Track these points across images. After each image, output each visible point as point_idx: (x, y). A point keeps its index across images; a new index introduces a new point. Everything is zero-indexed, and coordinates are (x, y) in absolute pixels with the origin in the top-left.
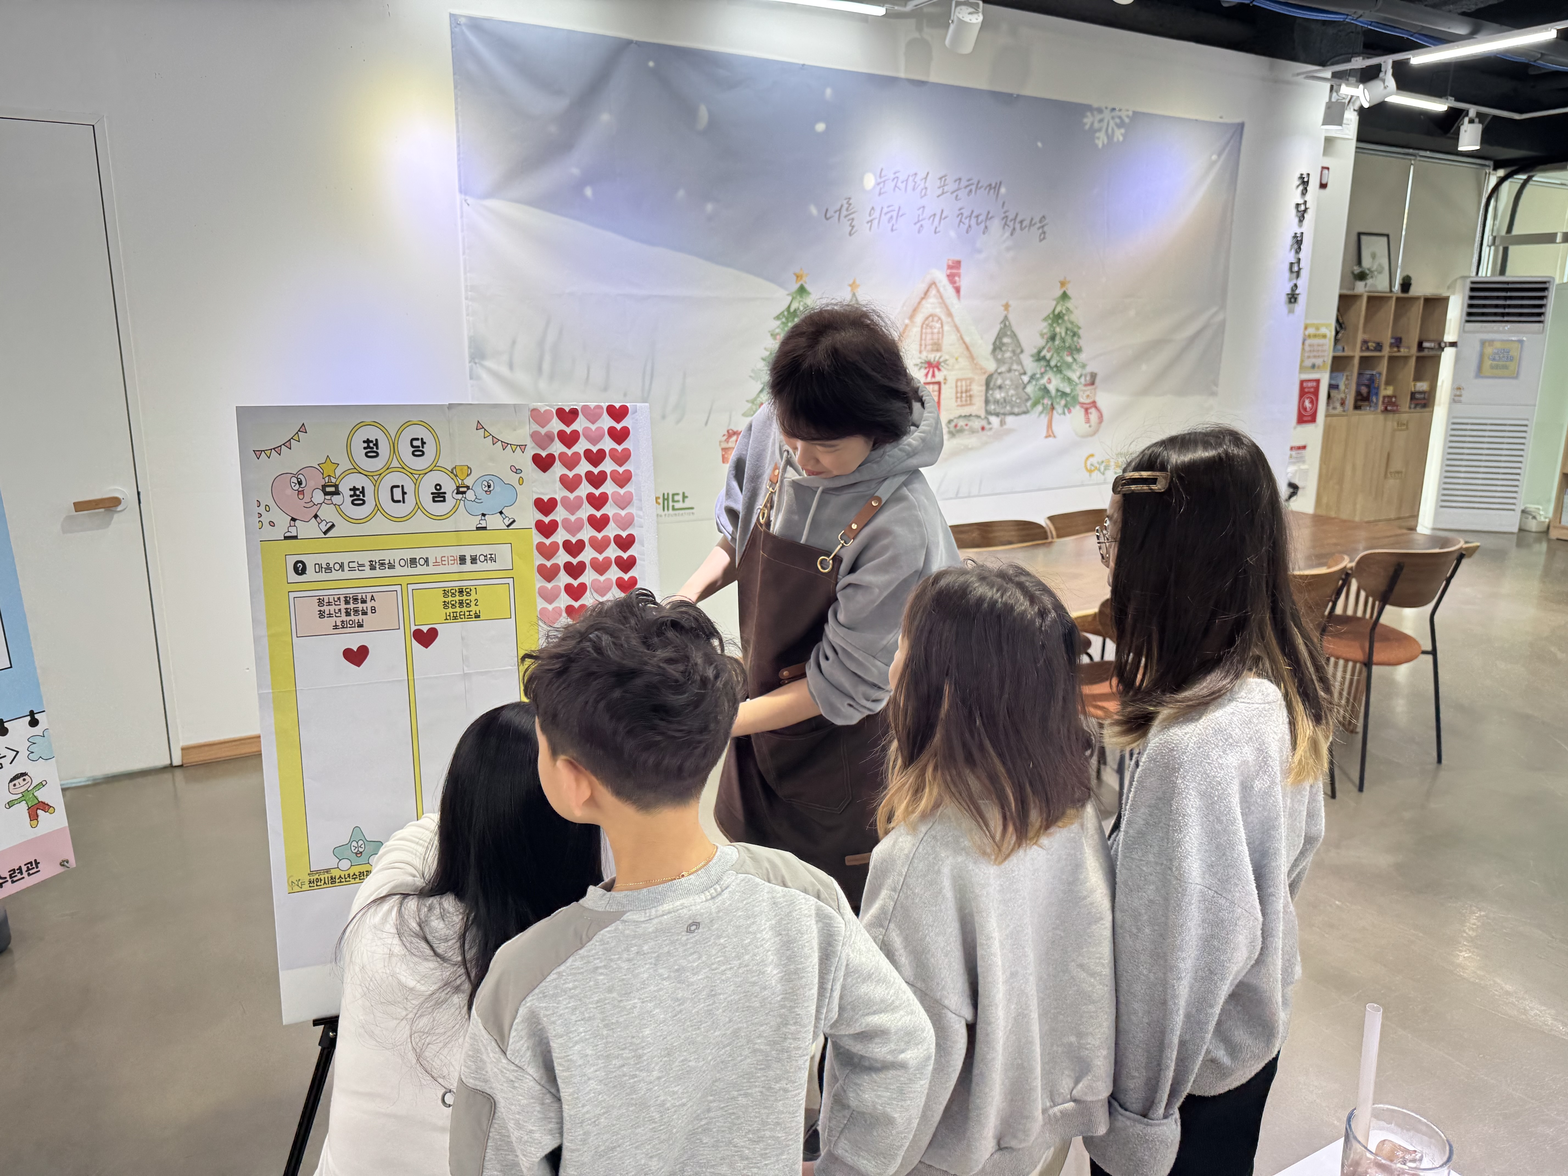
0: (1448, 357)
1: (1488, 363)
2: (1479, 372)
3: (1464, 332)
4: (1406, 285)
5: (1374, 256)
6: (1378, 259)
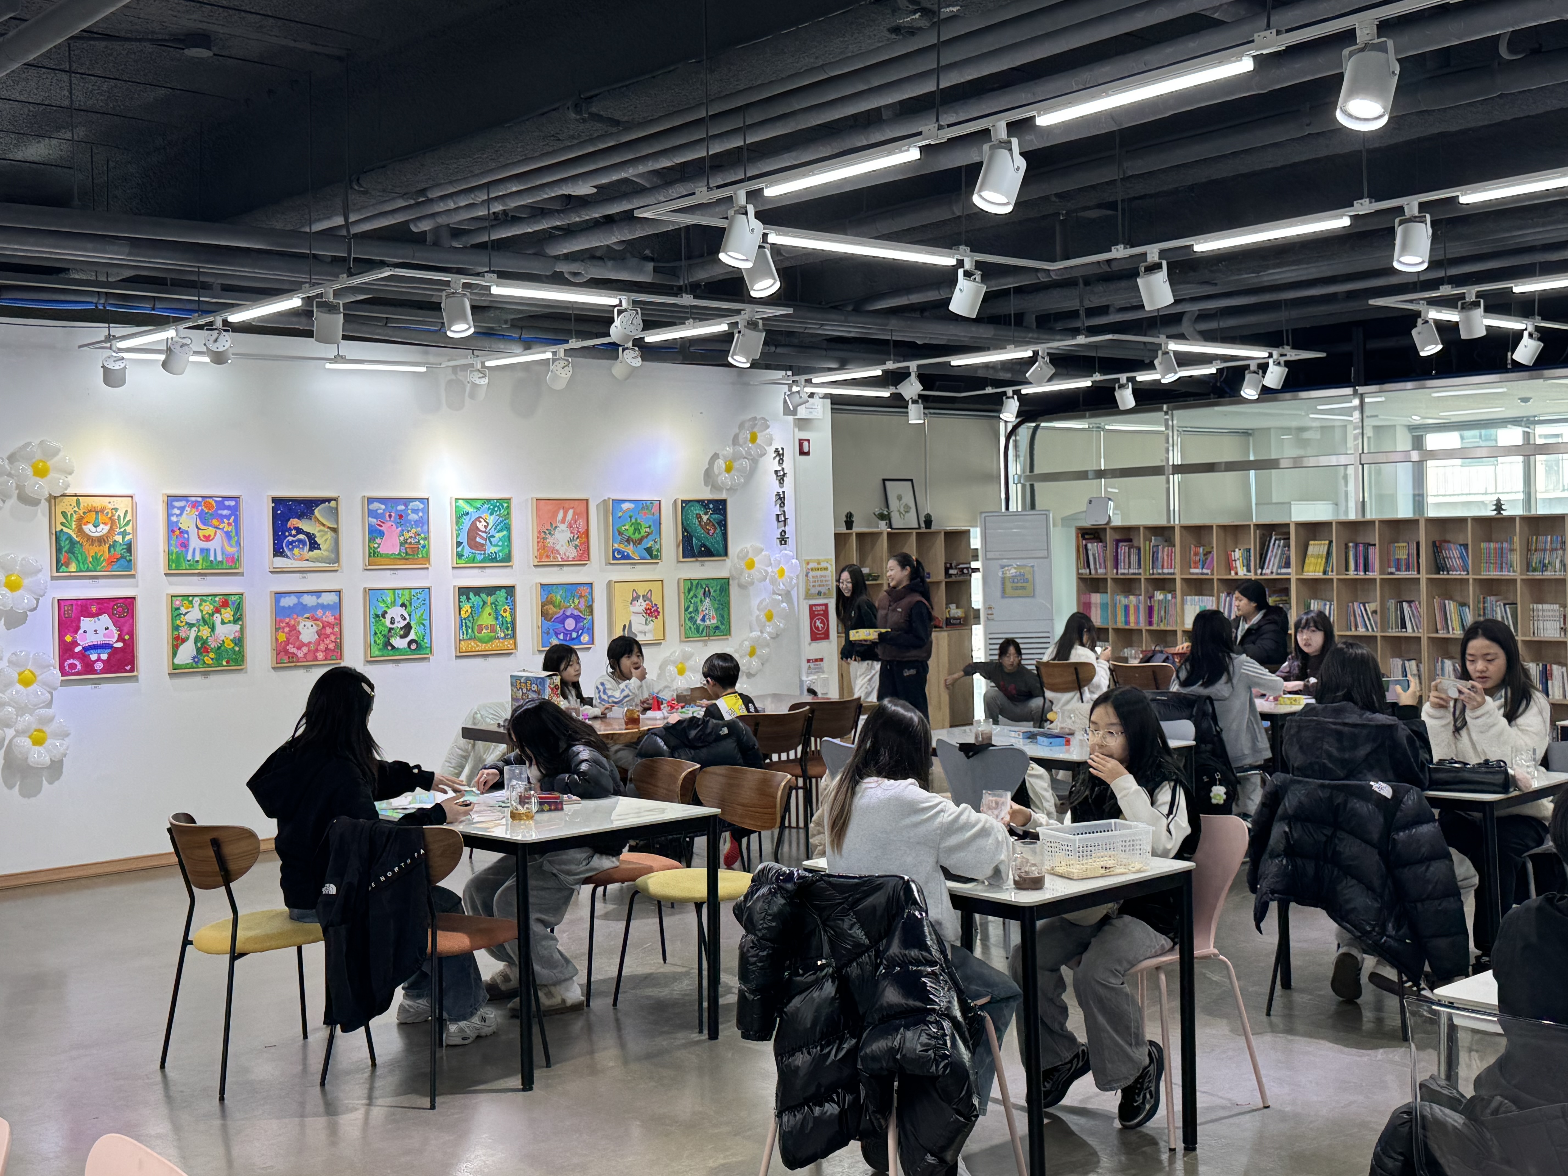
0: (977, 580)
1: (1009, 585)
2: (1004, 595)
3: (986, 559)
4: (928, 522)
5: (900, 498)
6: (904, 501)
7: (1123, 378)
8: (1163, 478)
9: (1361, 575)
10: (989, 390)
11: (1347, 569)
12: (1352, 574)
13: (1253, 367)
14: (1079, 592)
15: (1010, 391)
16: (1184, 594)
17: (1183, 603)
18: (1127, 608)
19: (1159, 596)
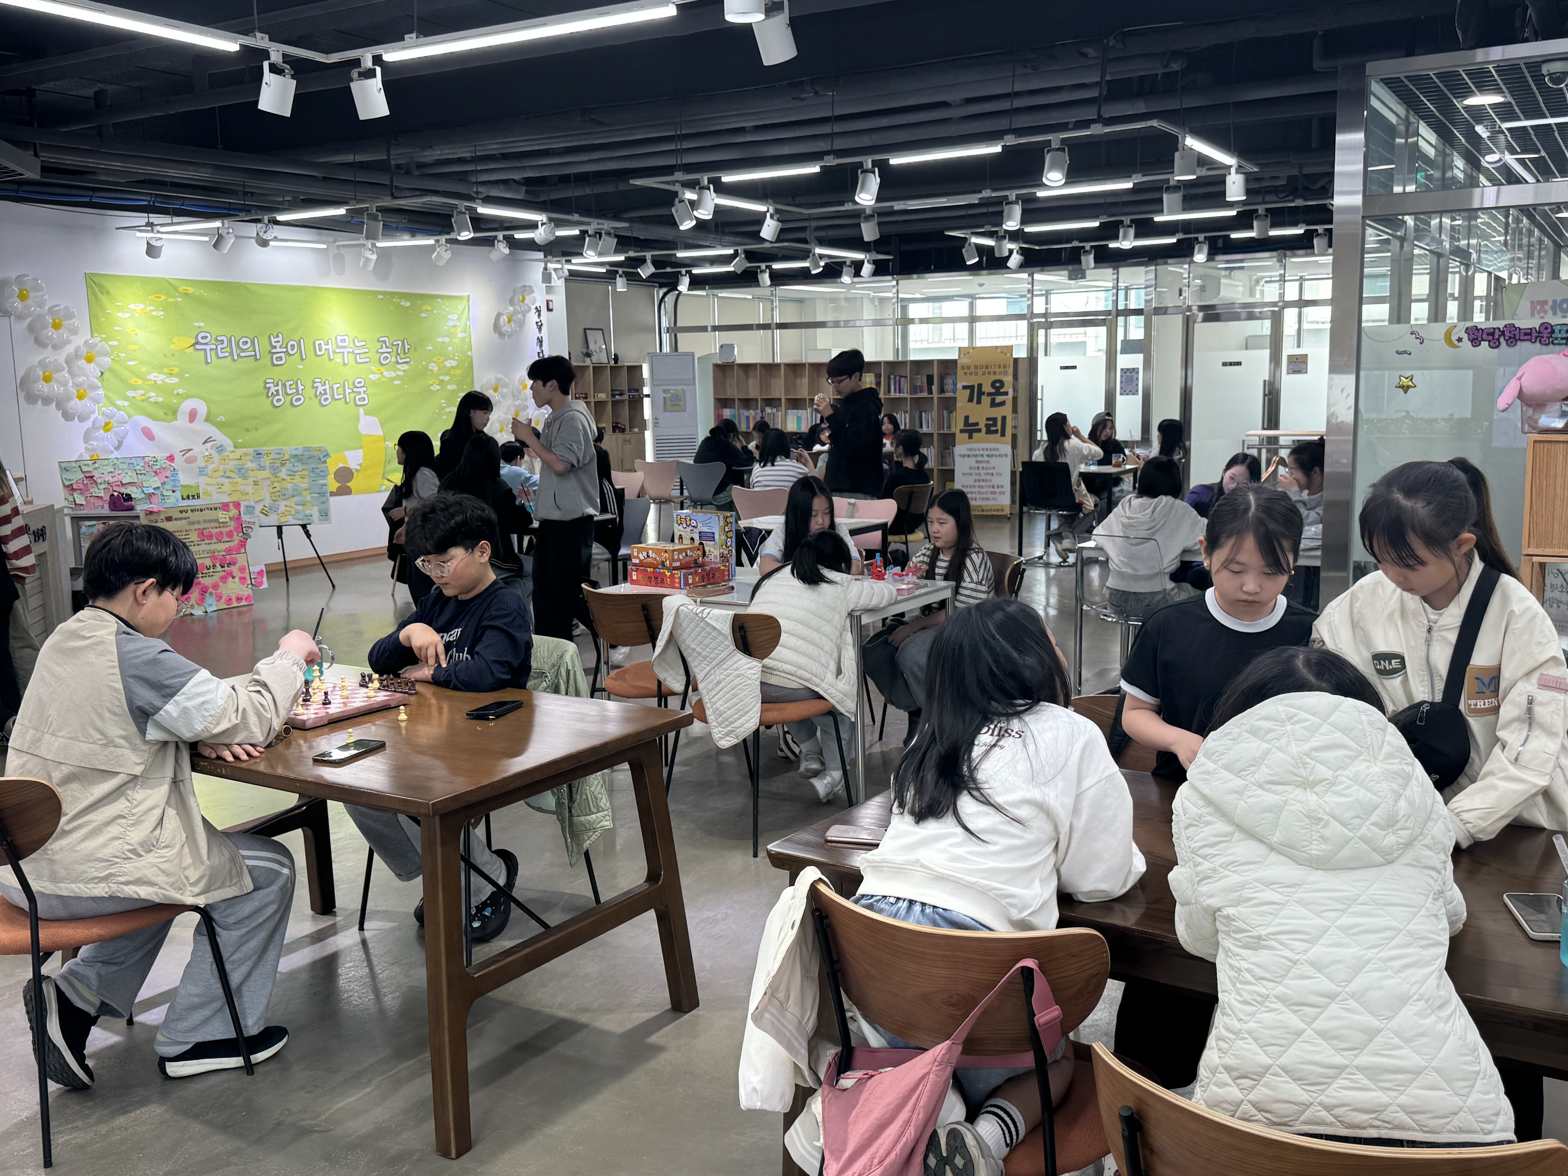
0: (647, 402)
1: (668, 403)
2: (665, 410)
3: (653, 385)
4: (616, 359)
5: (595, 342)
6: (598, 344)
7: (763, 266)
8: (770, 332)
9: (898, 395)
10: (669, 270)
11: (889, 391)
12: (893, 395)
13: (848, 263)
14: (716, 408)
15: (683, 271)
16: (786, 409)
17: (786, 414)
18: (748, 418)
19: (768, 410)
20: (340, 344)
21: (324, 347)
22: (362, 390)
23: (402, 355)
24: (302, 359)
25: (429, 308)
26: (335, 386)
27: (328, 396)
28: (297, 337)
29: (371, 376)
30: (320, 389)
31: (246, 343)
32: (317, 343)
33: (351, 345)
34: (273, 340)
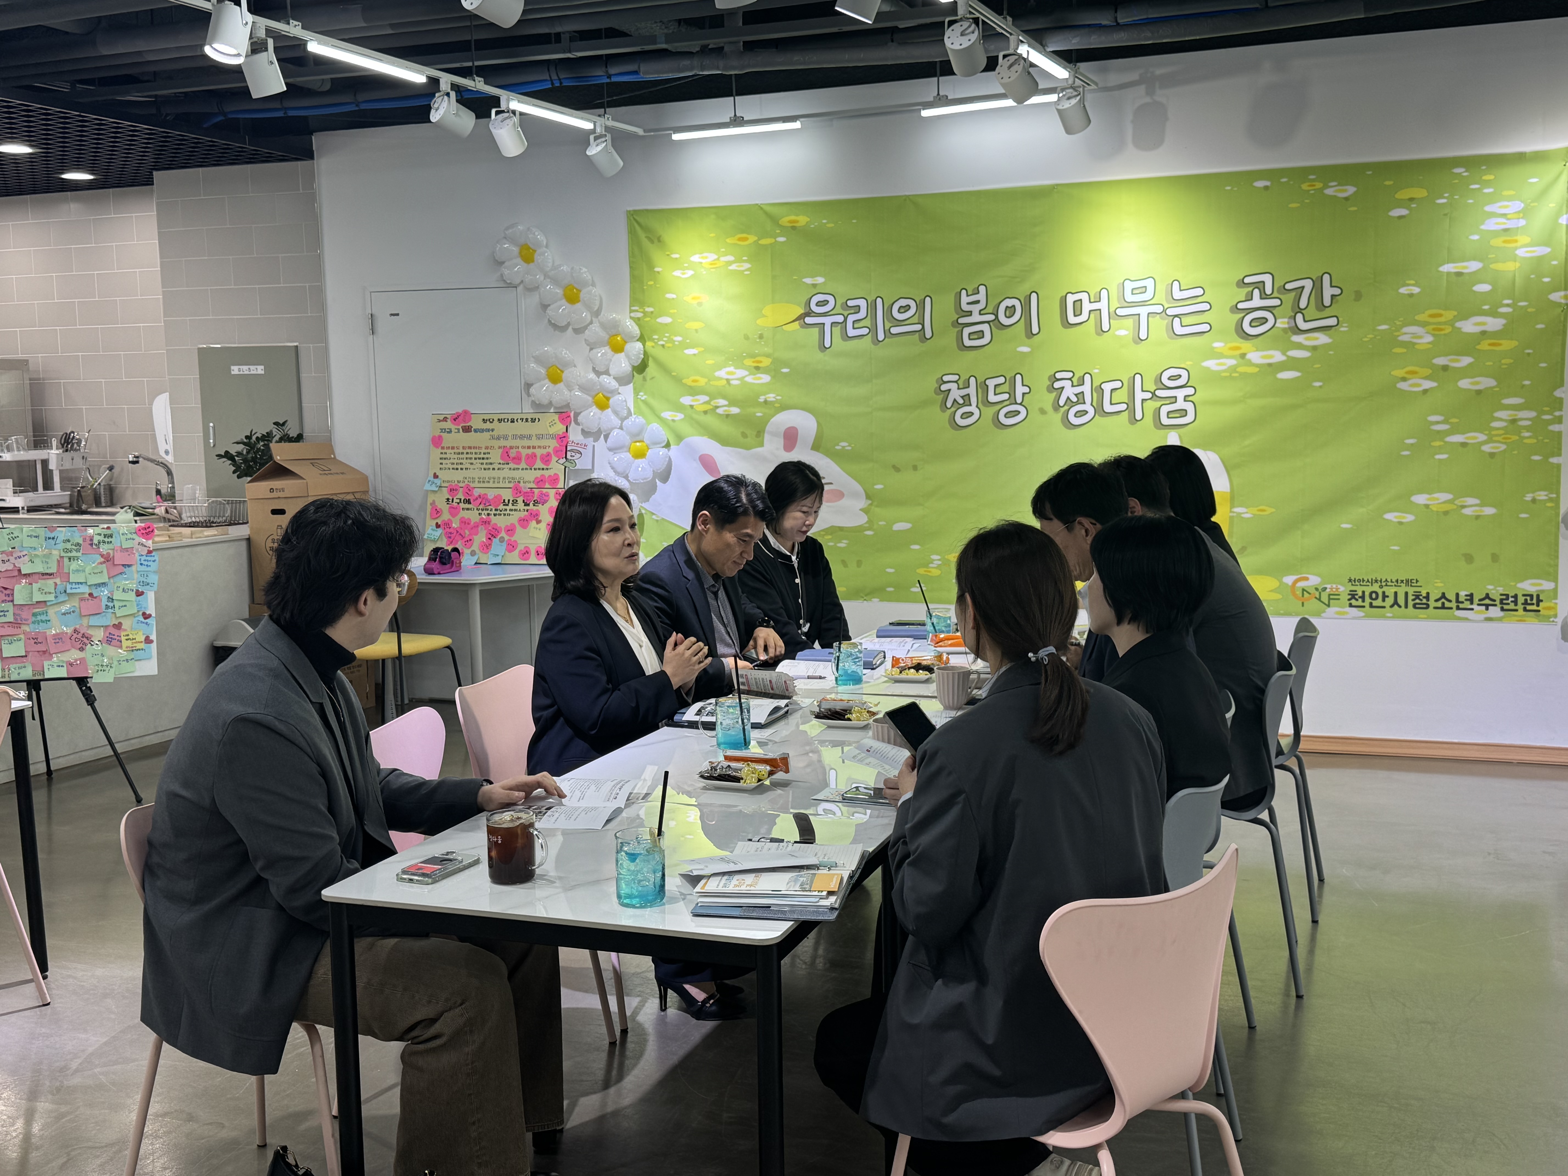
20: (1129, 298)
21: (1087, 307)
22: (1180, 394)
23: (1311, 312)
24: (1030, 334)
25: (1420, 193)
26: (1107, 388)
27: (1087, 407)
28: (1022, 290)
29: (1212, 364)
30: (1069, 392)
31: (908, 308)
32: (1071, 299)
33: (1161, 297)
34: (965, 299)
